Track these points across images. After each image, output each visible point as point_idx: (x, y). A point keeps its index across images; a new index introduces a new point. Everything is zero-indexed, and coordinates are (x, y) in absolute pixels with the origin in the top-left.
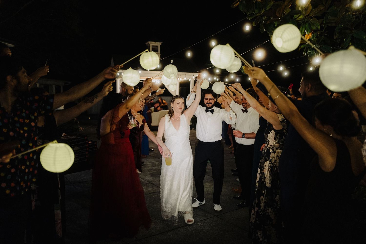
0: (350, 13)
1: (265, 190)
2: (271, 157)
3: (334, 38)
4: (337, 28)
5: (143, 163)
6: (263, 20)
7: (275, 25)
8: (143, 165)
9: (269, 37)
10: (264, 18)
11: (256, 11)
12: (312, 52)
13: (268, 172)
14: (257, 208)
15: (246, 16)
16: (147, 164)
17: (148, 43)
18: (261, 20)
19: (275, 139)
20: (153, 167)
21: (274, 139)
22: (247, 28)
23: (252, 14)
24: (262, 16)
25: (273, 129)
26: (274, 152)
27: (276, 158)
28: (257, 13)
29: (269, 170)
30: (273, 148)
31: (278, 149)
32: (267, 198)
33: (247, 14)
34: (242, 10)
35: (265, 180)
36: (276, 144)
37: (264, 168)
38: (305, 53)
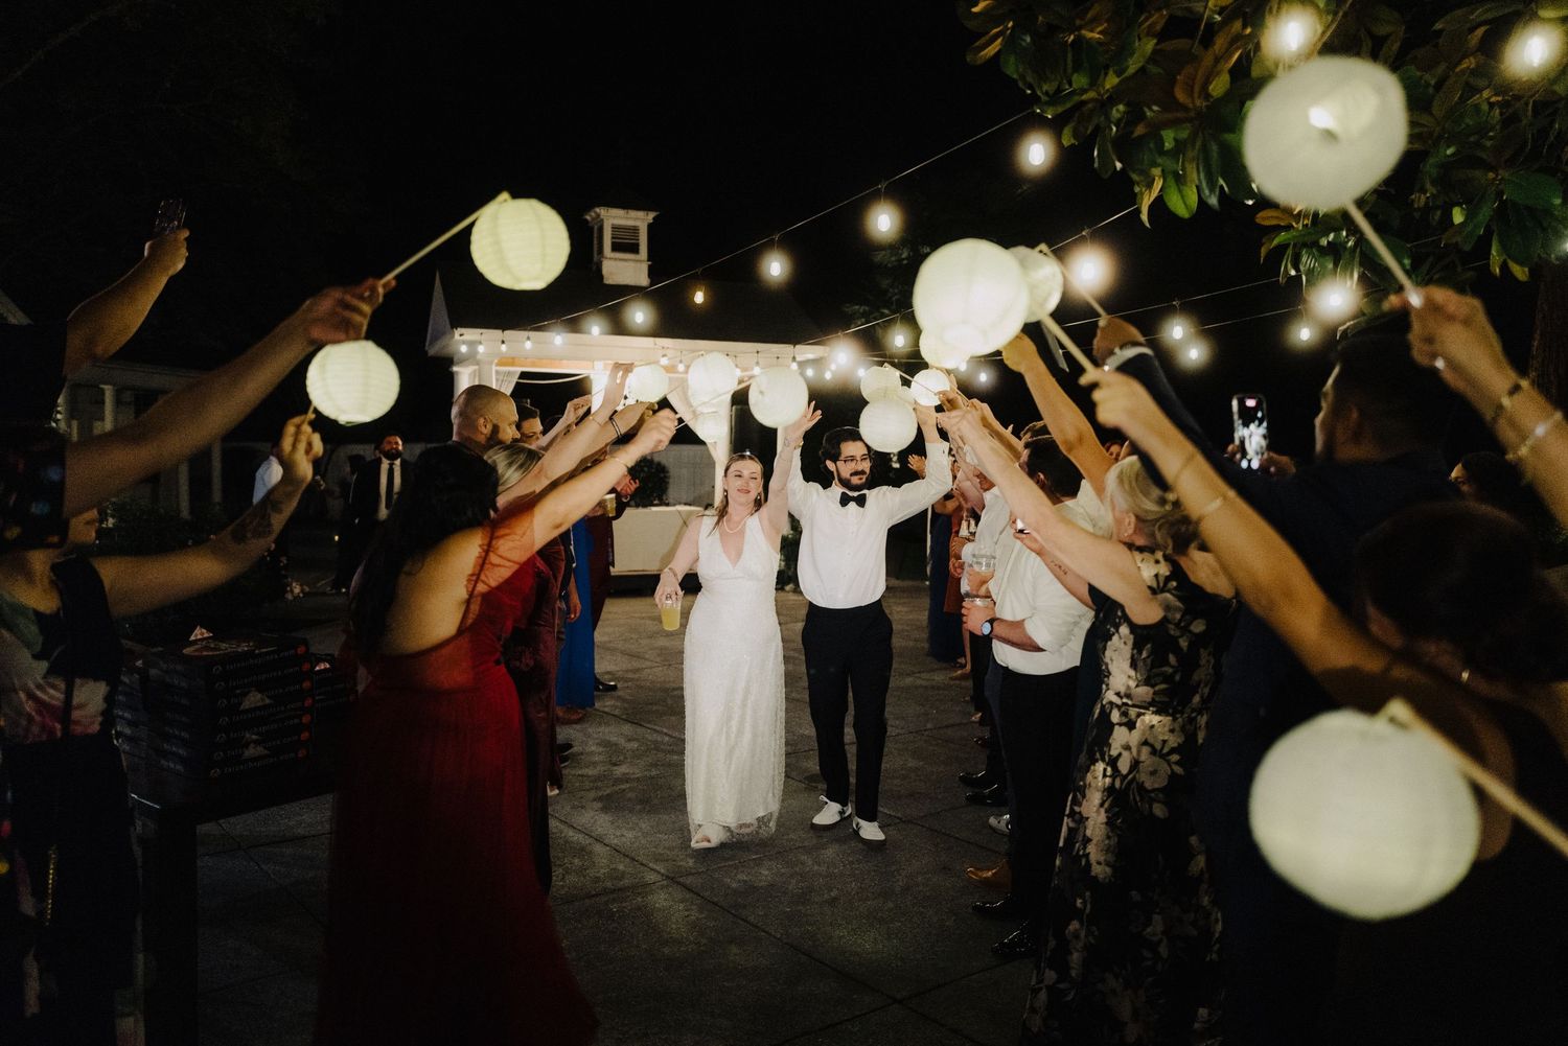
0: (1486, 94)
1: (1088, 894)
2: (1112, 748)
3: (1416, 206)
4: (1432, 160)
5: (570, 746)
6: (1111, 122)
7: (1163, 144)
8: (565, 759)
9: (1135, 195)
10: (1114, 111)
11: (1080, 80)
12: (1321, 265)
13: (1098, 812)
14: (1053, 973)
15: (1035, 100)
16: (588, 749)
17: (596, 212)
18: (1102, 118)
19: (1134, 665)
20: (615, 765)
21: (1131, 666)
22: (1036, 153)
23: (1059, 90)
24: (1105, 104)
25: (1127, 619)
26: (1131, 725)
27: (1139, 752)
28: (1084, 91)
29: (1106, 805)
30: (1124, 704)
31: (1147, 709)
32: (1094, 928)
33: (1039, 93)
34: (1015, 76)
35: (1085, 848)
36: (1137, 686)
37: (1084, 797)
38: (1289, 265)
